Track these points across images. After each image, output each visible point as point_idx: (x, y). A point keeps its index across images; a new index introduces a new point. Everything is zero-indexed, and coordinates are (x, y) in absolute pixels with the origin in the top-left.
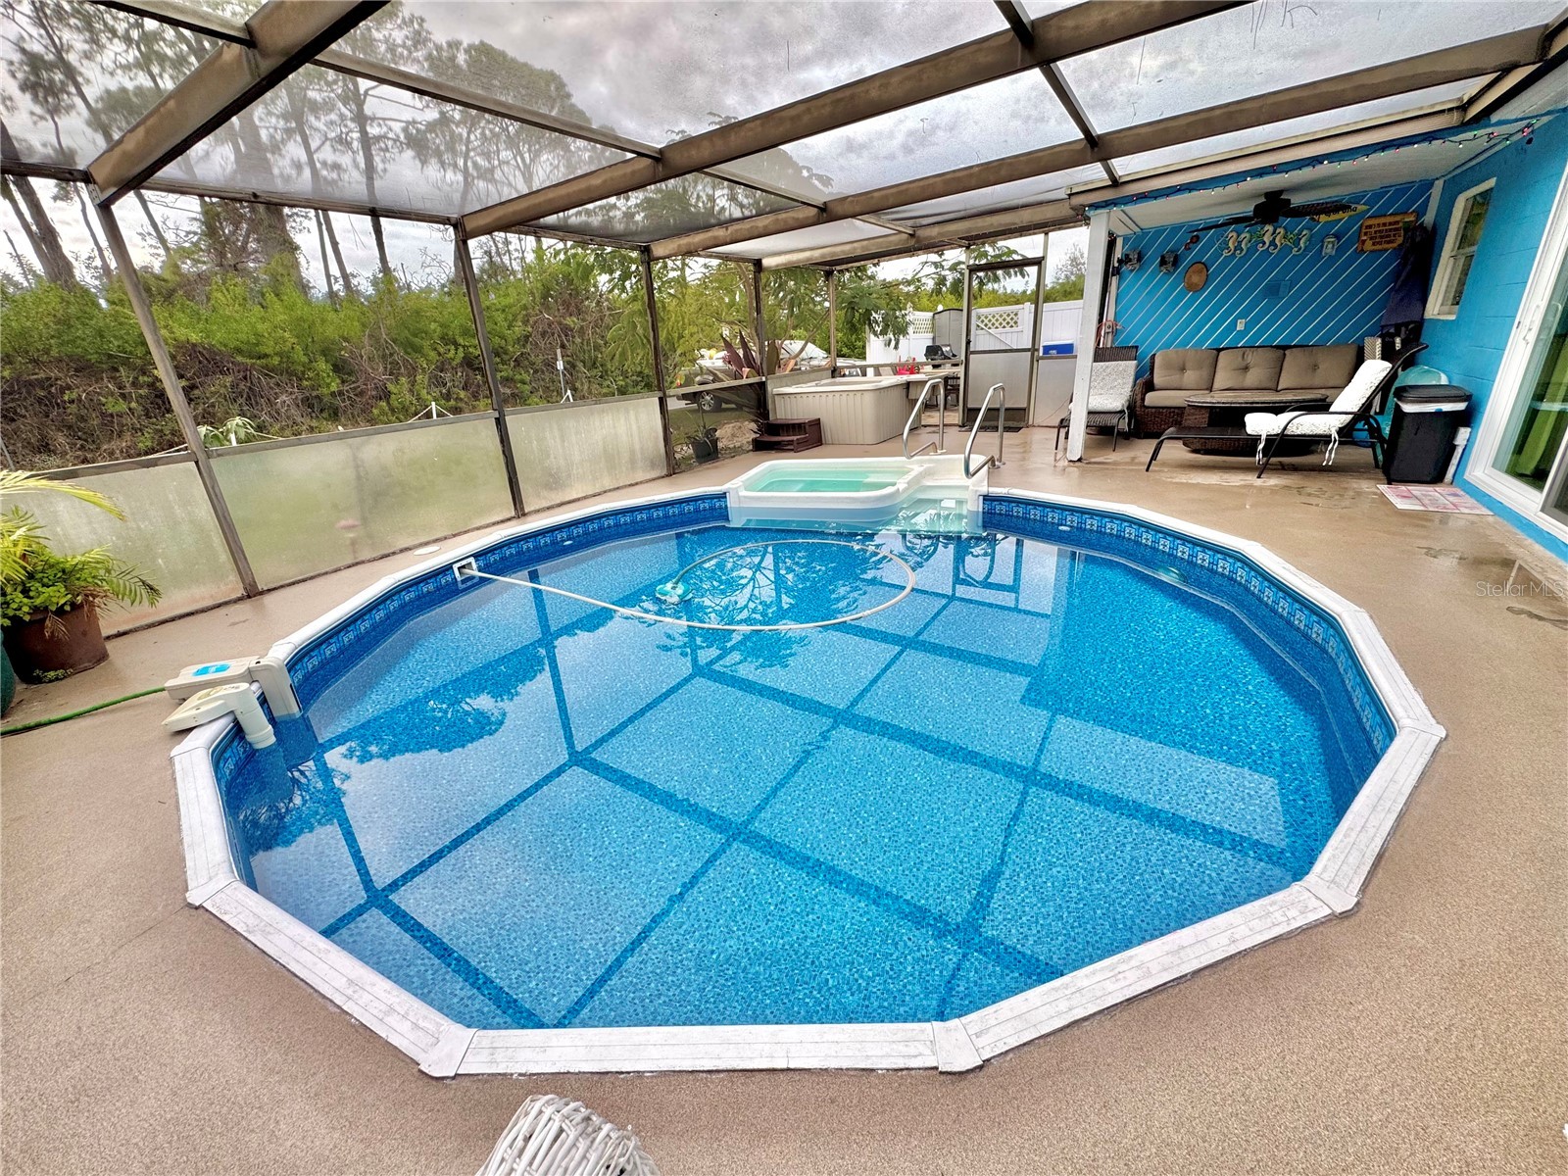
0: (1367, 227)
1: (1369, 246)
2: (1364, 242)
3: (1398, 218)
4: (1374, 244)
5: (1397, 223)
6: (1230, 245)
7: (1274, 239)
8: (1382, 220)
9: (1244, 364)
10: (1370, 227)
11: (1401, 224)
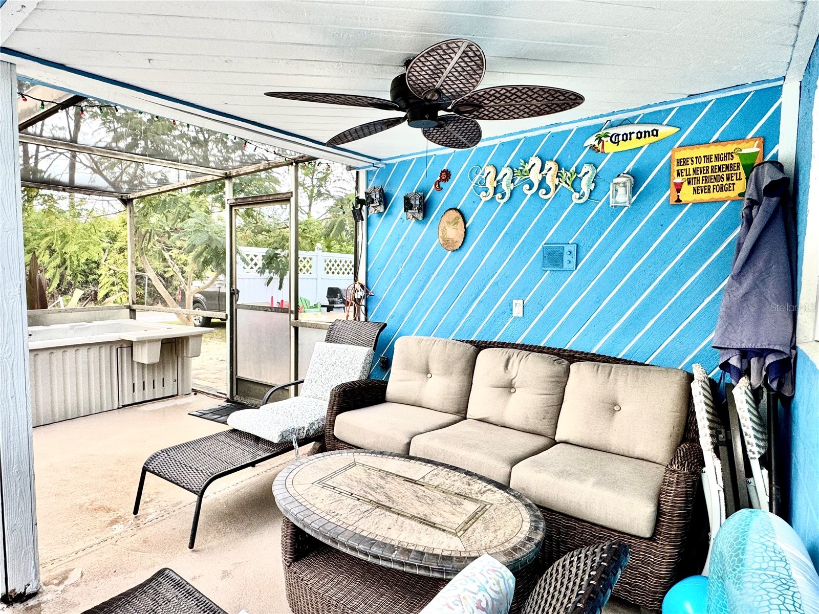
0: (679, 162)
1: (687, 194)
2: (678, 188)
3: (730, 148)
4: (695, 191)
5: (730, 155)
6: (488, 185)
7: (544, 178)
8: (702, 151)
9: (505, 378)
10: (685, 161)
11: (737, 159)
